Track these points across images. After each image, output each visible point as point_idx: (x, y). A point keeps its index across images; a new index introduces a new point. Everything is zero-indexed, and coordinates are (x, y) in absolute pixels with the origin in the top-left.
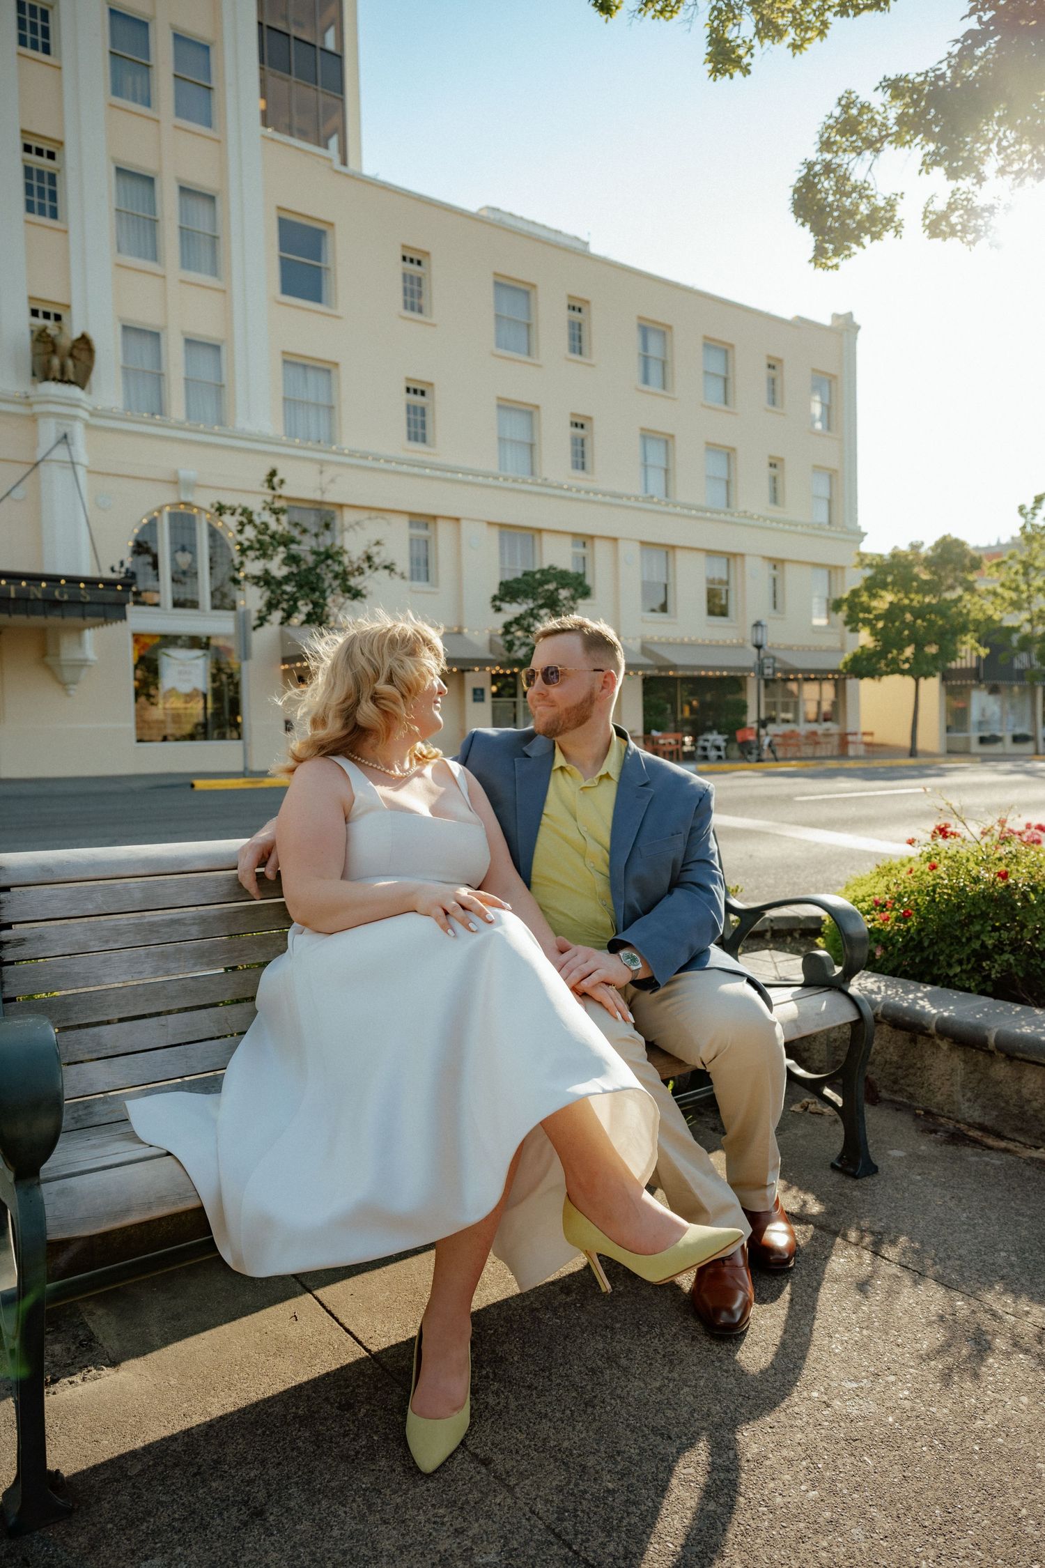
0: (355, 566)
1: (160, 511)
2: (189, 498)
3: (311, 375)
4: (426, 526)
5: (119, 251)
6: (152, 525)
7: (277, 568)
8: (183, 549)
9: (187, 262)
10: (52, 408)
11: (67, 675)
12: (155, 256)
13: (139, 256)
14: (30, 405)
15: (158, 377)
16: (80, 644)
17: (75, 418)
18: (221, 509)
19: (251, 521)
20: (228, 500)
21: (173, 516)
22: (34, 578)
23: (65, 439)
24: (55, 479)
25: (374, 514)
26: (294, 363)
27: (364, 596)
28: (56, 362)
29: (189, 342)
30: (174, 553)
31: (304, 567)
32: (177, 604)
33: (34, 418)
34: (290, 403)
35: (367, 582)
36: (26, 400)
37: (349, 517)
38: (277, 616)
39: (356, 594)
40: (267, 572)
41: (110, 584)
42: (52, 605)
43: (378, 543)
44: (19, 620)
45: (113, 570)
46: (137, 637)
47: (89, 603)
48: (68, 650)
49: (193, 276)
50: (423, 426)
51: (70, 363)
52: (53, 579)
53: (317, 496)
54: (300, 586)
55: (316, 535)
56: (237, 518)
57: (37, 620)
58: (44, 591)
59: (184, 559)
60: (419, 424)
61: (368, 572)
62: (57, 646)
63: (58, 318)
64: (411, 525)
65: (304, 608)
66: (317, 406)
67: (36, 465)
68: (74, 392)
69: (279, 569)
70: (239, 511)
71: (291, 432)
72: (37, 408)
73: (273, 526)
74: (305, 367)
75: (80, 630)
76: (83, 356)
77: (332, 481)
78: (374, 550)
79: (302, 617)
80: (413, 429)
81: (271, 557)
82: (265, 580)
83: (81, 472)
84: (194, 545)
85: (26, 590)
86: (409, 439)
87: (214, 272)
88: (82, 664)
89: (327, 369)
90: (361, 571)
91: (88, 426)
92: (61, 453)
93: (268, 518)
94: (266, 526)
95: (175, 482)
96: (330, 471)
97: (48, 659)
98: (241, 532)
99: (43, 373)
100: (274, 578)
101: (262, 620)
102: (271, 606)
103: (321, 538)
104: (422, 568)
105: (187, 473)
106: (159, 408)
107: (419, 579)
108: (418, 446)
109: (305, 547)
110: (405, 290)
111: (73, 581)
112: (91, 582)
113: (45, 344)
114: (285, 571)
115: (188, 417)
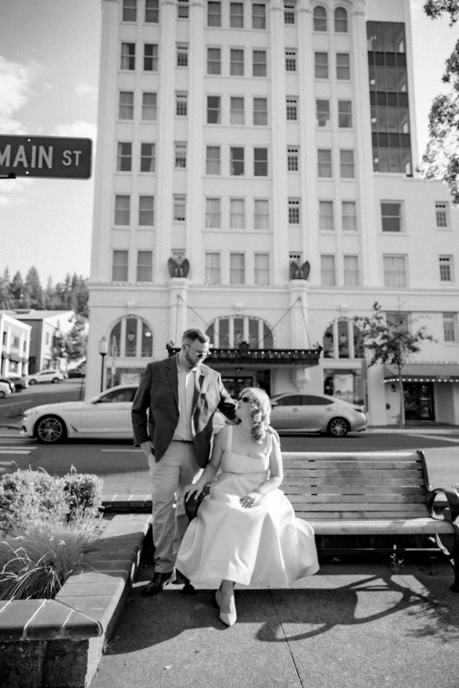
0: (414, 338)
1: (334, 321)
2: (344, 315)
3: (396, 260)
4: (452, 317)
5: (320, 229)
6: (331, 327)
7: (379, 341)
8: (343, 335)
9: (345, 227)
10: (295, 289)
11: (299, 385)
12: (332, 228)
13: (327, 229)
14: (288, 289)
15: (334, 272)
16: (304, 373)
17: (303, 291)
18: (356, 319)
19: (368, 323)
20: (359, 315)
21: (339, 323)
22: (286, 351)
23: (300, 299)
24: (296, 313)
25: (423, 314)
26: (388, 257)
27: (419, 350)
28: (297, 272)
29: (346, 257)
30: (339, 337)
31: (390, 340)
32: (341, 356)
33: (289, 293)
34: (387, 273)
35: (419, 344)
36: (287, 287)
37: (414, 316)
38: (380, 360)
39: (415, 350)
40: (375, 343)
41: (313, 351)
42: (292, 360)
43: (424, 328)
44: (281, 366)
45: (314, 346)
46: (325, 370)
47: (305, 359)
48: (299, 377)
49: (346, 232)
50: (449, 273)
51: (302, 272)
52: (293, 351)
53: (397, 309)
54: (389, 347)
55: (396, 326)
56: (363, 321)
57: (287, 366)
58: (290, 356)
59: (343, 339)
60: (447, 273)
61: (420, 340)
62: (296, 374)
63: (299, 257)
64: (444, 317)
65: (391, 356)
66: (399, 272)
67: (290, 309)
68: (303, 282)
69: (380, 341)
70: (364, 319)
71: (387, 284)
72: (290, 290)
73: (377, 324)
74: (393, 258)
75: (303, 369)
76: (306, 268)
77: (404, 303)
78: (422, 331)
79: (390, 361)
80: (443, 275)
81: (376, 337)
82: (374, 346)
83: (305, 311)
84: (347, 333)
85: (284, 355)
86: (442, 279)
87: (355, 229)
88: (304, 381)
89: (402, 257)
90: (416, 340)
91: (308, 293)
92: (298, 304)
93: (375, 321)
94: (375, 324)
95: (340, 310)
96: (403, 299)
97: (293, 380)
98: (364, 327)
99: (293, 277)
100: (377, 345)
101: (373, 362)
102: (377, 356)
103: (398, 328)
104: (451, 335)
105: (345, 306)
106: (334, 283)
107: (449, 340)
108: (446, 282)
109: (391, 332)
110: (438, 219)
111: (300, 351)
112: (306, 351)
113: (293, 266)
114: (382, 342)
115: (345, 284)
